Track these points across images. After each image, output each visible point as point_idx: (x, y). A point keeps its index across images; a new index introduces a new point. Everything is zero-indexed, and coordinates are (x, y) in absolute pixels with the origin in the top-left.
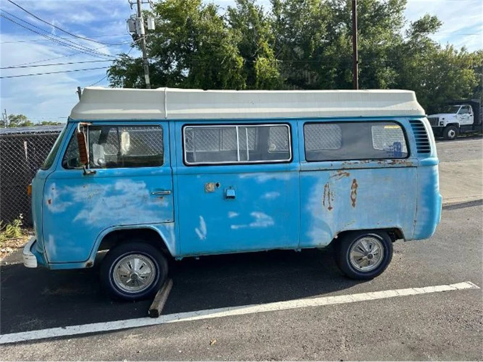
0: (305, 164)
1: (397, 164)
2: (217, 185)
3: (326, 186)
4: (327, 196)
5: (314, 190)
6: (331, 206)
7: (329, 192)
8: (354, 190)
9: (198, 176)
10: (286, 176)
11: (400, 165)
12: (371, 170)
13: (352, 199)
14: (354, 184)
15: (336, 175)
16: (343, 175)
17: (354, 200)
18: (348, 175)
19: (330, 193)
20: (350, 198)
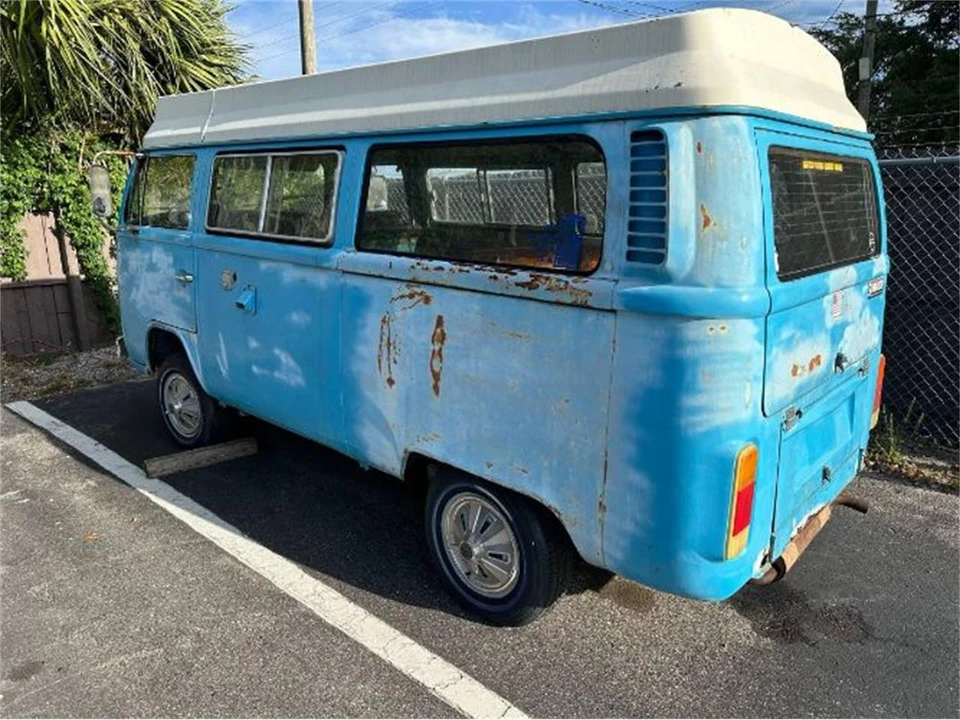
0: (352, 254)
1: (541, 292)
2: (235, 277)
3: (384, 321)
4: (385, 349)
5: (364, 326)
6: (394, 378)
7: (389, 339)
8: (437, 348)
9: (217, 255)
10: (321, 280)
11: (553, 297)
12: (480, 296)
13: (433, 371)
14: (439, 330)
15: (402, 297)
16: (417, 298)
17: (436, 376)
18: (427, 300)
19: (391, 341)
20: (429, 368)
